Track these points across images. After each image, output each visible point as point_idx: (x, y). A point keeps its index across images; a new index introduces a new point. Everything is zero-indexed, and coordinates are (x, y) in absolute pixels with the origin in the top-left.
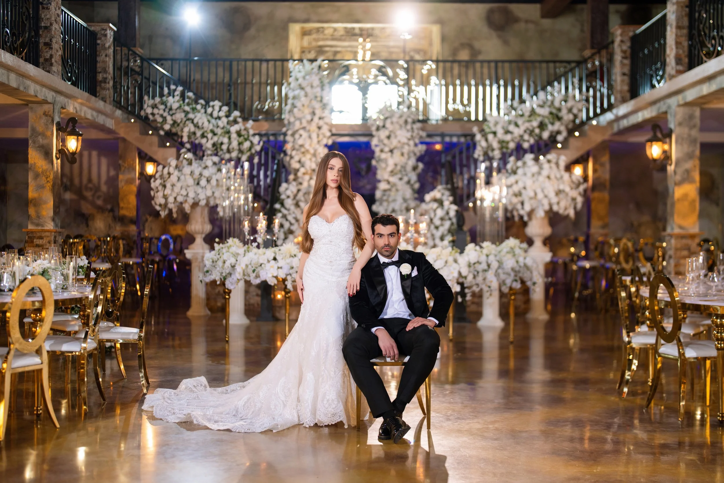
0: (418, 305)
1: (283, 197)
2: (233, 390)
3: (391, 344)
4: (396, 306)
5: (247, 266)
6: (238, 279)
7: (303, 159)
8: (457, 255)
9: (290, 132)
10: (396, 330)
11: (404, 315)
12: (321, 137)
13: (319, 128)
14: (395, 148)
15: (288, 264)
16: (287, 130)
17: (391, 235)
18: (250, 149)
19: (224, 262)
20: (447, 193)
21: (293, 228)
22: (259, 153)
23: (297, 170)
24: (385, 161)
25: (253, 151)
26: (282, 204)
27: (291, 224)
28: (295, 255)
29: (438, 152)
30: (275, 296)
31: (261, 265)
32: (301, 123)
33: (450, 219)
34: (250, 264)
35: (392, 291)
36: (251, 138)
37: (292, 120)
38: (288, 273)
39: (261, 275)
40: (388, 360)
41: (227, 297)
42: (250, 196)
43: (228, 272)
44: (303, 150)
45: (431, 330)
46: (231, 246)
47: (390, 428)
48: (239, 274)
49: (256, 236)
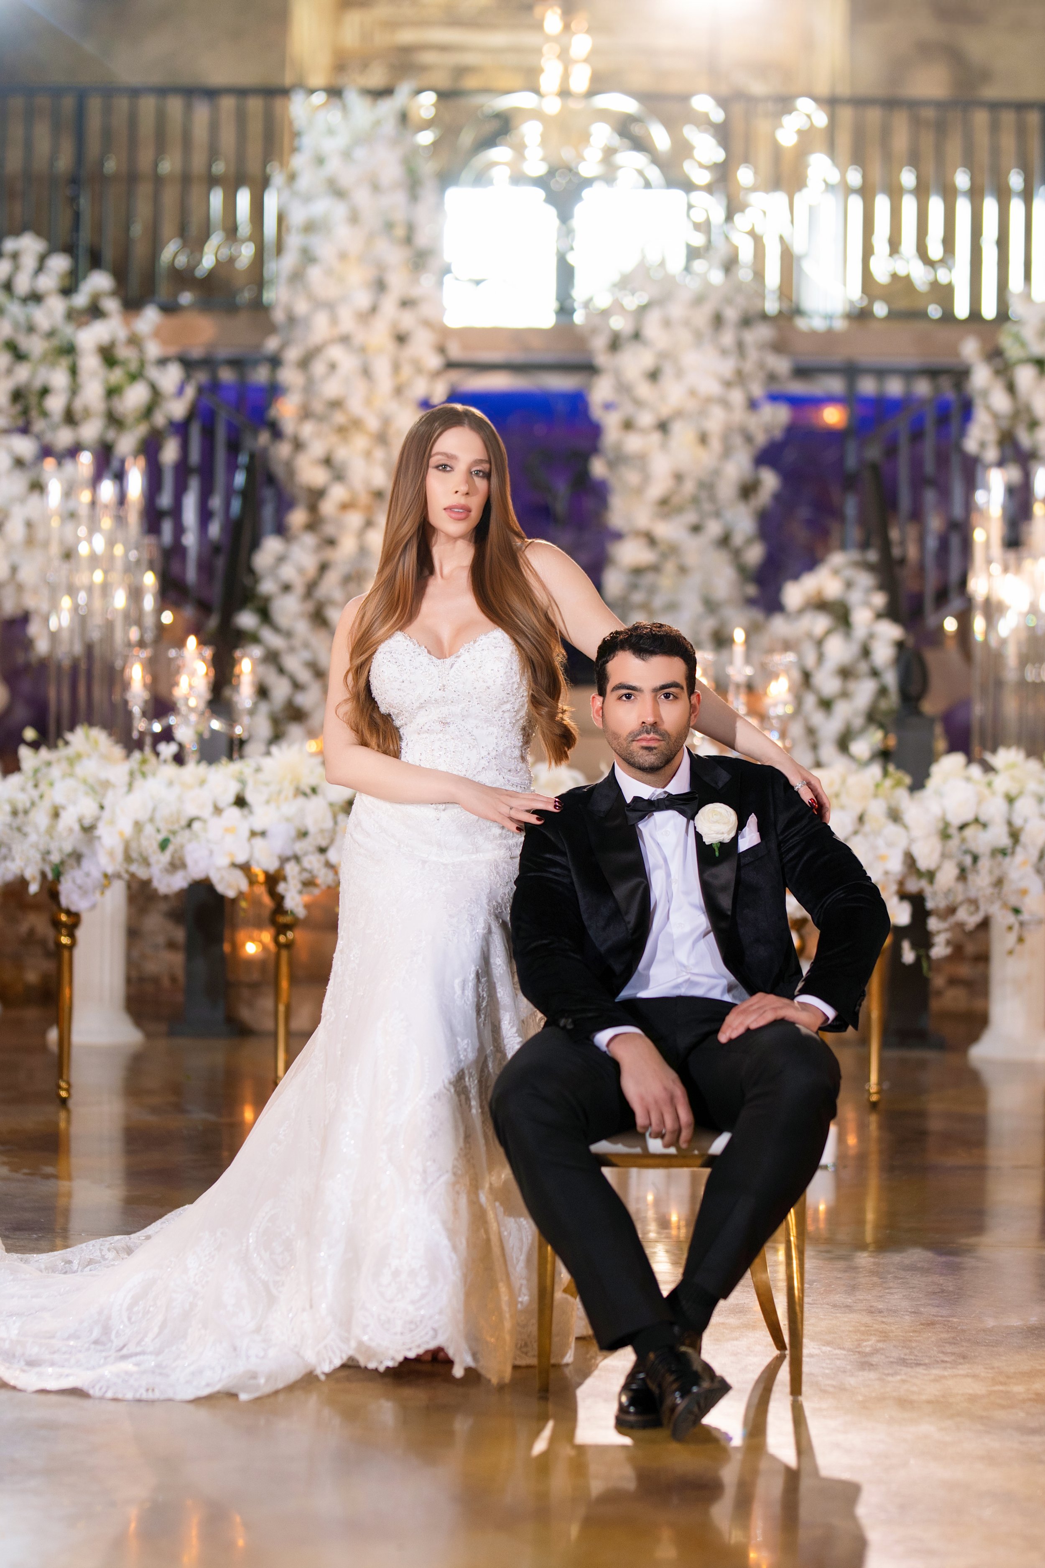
0: (759, 953)
1: (267, 587)
2: (90, 1262)
3: (665, 1089)
4: (682, 955)
5: (138, 826)
6: (106, 876)
7: (341, 454)
8: (902, 794)
9: (292, 354)
10: (683, 1041)
11: (713, 988)
12: (406, 371)
13: (401, 339)
14: (679, 414)
15: (288, 820)
16: (284, 346)
17: (666, 691)
18: (149, 411)
19: (56, 814)
20: (865, 579)
21: (305, 700)
22: (181, 428)
23: (316, 495)
24: (641, 461)
25: (159, 420)
26: (265, 615)
27: (297, 686)
28: (314, 790)
29: (834, 436)
30: (236, 947)
31: (189, 825)
32: (334, 320)
33: (875, 673)
34: (152, 820)
35: (669, 901)
36: (153, 373)
37: (301, 307)
38: (289, 853)
39: (189, 861)
40: (655, 1145)
41: (65, 940)
42: (150, 579)
43: (68, 847)
44: (339, 418)
45: (808, 1038)
46: (79, 756)
47: (660, 1386)
48: (111, 854)
49: (172, 720)
